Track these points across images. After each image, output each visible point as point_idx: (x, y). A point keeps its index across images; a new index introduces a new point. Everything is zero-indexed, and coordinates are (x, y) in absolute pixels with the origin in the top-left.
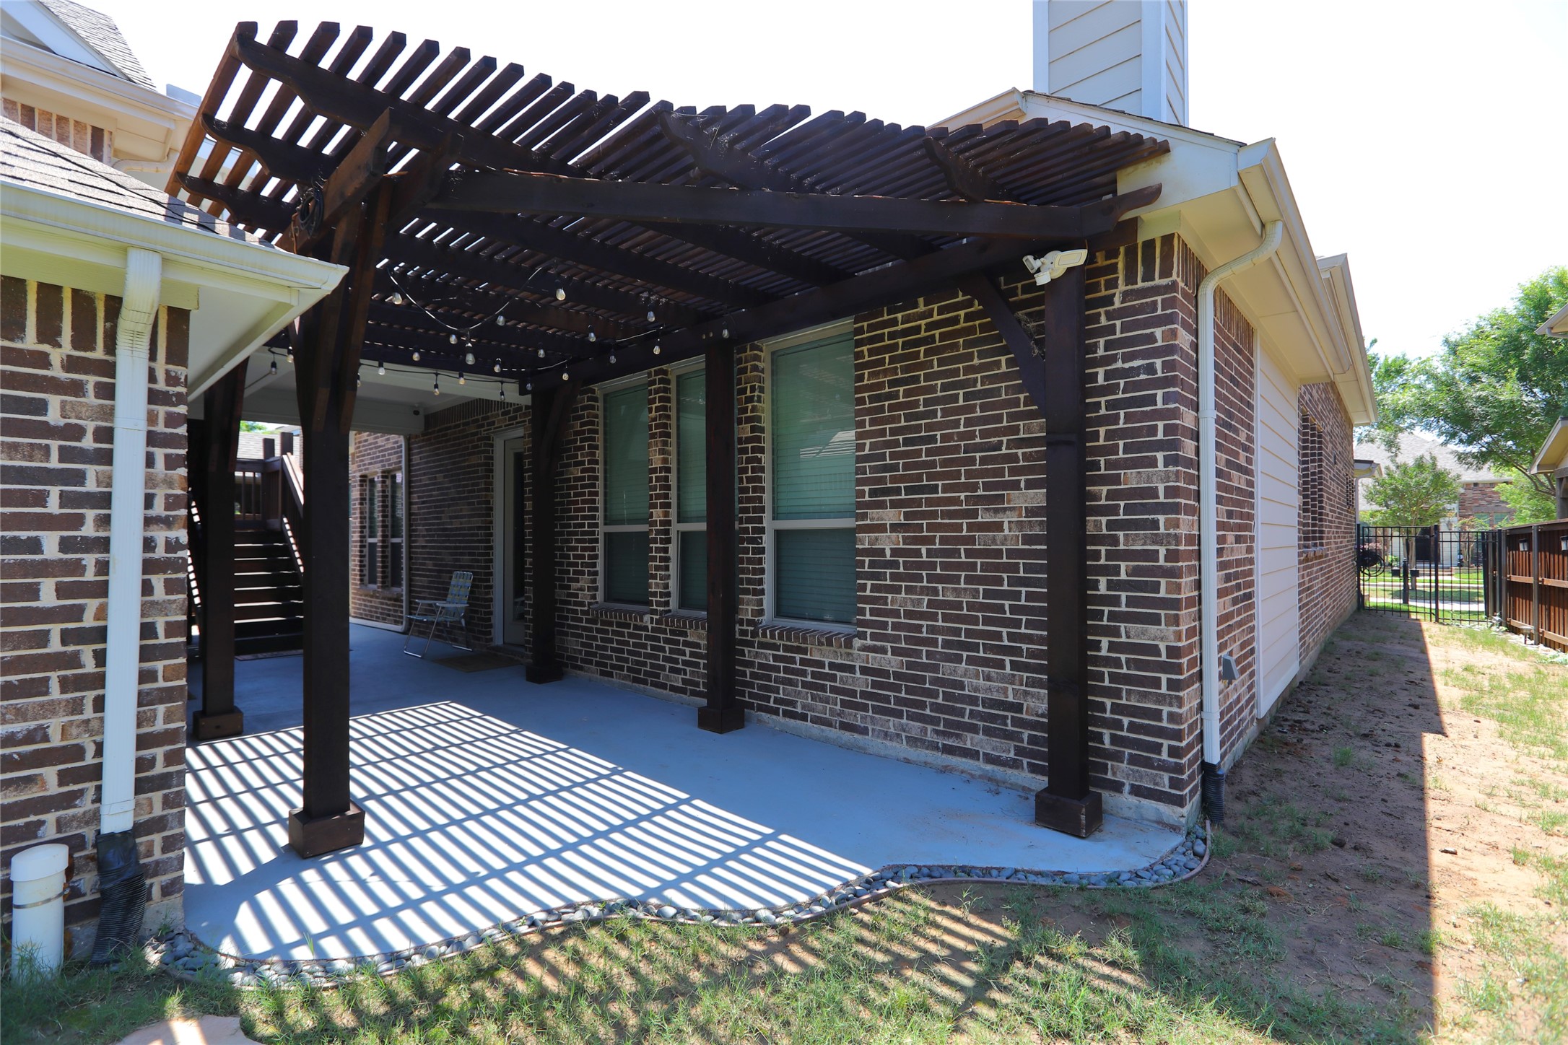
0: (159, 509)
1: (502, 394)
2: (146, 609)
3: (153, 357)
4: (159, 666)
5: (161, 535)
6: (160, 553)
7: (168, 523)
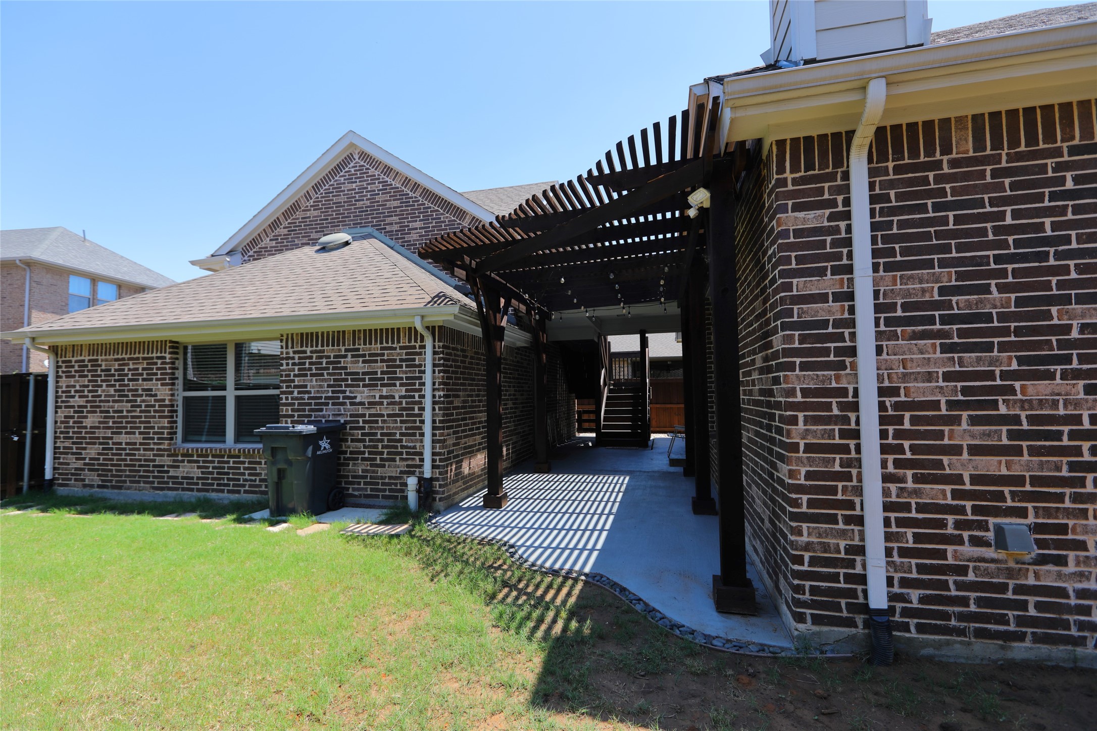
0: (437, 386)
1: (665, 310)
2: (433, 415)
3: (434, 341)
4: (437, 432)
5: (437, 393)
6: (437, 399)
7: (438, 390)
